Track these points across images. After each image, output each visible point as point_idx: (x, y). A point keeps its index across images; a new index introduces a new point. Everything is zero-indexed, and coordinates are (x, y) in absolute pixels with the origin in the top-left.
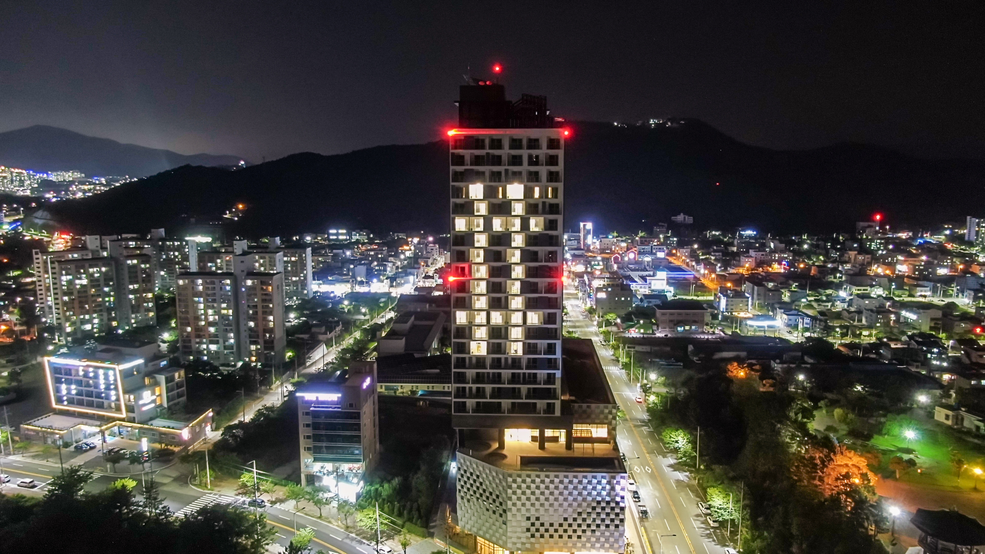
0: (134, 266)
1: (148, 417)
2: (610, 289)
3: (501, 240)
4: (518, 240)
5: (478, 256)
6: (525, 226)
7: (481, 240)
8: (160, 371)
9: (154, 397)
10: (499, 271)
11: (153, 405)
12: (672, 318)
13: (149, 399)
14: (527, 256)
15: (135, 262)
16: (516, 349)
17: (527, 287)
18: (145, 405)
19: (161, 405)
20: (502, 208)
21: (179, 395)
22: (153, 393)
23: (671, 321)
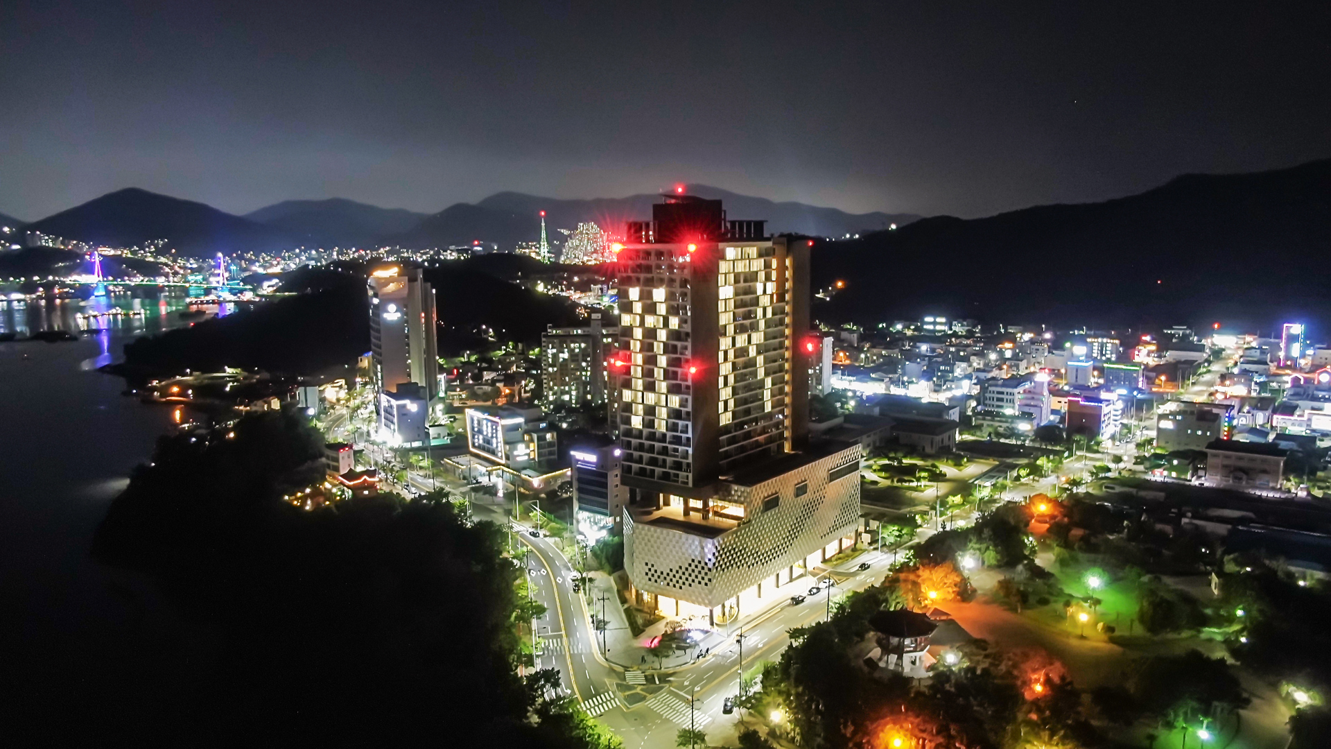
0: (609, 344)
1: (522, 466)
2: (1179, 418)
3: (651, 334)
4: (662, 335)
5: (636, 346)
6: (666, 324)
7: (638, 333)
8: (537, 430)
9: (528, 451)
10: (651, 360)
11: (526, 457)
12: (1227, 462)
13: (523, 452)
14: (668, 349)
15: (610, 340)
16: (661, 426)
17: (667, 375)
18: (519, 456)
19: (534, 459)
20: (650, 309)
21: (551, 453)
22: (528, 447)
23: (1225, 467)
